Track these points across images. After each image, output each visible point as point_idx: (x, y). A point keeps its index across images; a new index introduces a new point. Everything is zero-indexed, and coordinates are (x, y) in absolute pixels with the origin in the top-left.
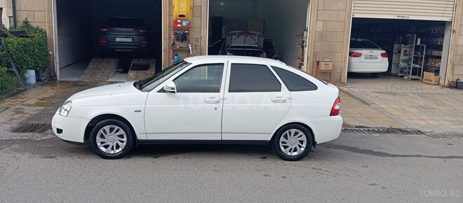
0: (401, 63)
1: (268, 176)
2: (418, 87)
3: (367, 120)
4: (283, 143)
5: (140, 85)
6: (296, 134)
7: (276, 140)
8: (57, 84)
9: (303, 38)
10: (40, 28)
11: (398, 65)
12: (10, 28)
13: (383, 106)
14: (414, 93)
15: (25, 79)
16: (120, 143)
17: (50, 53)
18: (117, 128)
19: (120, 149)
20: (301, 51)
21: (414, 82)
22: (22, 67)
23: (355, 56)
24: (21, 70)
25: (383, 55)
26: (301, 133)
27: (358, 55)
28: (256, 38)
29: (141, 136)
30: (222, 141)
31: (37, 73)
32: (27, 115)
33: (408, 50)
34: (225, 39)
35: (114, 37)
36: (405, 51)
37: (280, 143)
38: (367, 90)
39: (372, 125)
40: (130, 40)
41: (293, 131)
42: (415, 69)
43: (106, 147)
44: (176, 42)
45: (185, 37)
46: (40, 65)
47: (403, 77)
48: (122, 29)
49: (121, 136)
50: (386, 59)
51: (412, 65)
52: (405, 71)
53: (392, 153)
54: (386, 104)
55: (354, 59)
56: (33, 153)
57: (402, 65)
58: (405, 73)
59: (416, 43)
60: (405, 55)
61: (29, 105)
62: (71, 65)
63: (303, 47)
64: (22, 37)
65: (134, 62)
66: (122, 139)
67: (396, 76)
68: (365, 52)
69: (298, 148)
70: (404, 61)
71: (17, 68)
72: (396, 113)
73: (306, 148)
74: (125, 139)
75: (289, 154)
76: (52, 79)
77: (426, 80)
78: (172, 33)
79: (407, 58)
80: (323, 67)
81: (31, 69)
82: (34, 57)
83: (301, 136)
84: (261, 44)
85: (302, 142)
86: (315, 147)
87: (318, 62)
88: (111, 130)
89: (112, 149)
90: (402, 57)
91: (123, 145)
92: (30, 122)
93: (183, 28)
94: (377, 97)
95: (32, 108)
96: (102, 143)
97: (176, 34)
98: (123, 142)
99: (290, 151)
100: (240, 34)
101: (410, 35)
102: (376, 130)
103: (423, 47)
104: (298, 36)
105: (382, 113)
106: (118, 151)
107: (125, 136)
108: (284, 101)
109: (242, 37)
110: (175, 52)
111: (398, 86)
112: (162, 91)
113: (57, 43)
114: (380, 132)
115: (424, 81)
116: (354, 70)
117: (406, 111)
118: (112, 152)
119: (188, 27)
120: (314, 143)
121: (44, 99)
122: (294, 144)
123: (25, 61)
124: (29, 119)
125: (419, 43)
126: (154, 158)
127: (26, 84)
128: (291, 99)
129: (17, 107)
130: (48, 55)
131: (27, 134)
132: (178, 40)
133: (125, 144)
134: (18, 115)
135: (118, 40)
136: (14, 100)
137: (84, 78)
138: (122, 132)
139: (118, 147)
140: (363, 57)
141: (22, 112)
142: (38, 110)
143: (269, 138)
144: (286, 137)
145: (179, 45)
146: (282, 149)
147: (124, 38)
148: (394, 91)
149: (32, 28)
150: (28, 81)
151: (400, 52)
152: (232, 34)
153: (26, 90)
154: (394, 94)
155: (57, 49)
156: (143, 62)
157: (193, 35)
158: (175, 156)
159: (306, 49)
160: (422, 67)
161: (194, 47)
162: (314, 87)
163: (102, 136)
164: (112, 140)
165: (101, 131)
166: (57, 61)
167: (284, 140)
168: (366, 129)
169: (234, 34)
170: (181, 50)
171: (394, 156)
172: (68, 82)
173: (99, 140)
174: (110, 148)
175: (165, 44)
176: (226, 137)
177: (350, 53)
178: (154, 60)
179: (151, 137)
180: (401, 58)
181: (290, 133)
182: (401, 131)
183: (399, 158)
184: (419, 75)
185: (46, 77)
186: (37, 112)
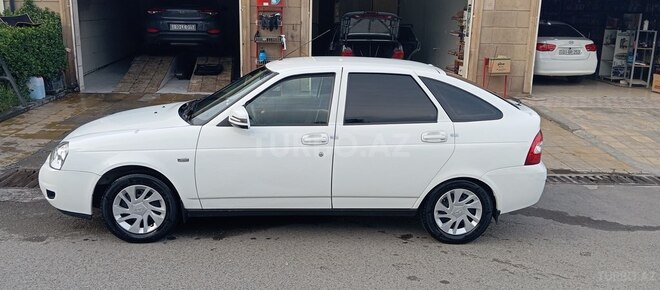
0: (615, 60)
1: (414, 278)
2: (645, 98)
3: (572, 158)
4: (440, 212)
5: (189, 113)
6: (464, 196)
7: (428, 208)
8: (79, 98)
9: (462, 22)
10: (50, 11)
11: (610, 63)
12: (5, 12)
13: (595, 133)
14: (640, 110)
15: (28, 92)
16: (154, 215)
17: (68, 50)
18: (148, 189)
19: (155, 226)
20: (458, 42)
21: (636, 90)
22: (21, 73)
23: (544, 50)
24: (21, 79)
25: (589, 48)
26: (472, 196)
27: (550, 48)
28: (388, 23)
29: (189, 204)
30: (333, 211)
31: (47, 81)
32: (20, 155)
33: (627, 38)
34: (339, 24)
35: (169, 24)
36: (623, 41)
37: (436, 214)
38: (566, 105)
39: (584, 168)
40: (192, 28)
41: (459, 192)
42: (638, 69)
43: (131, 222)
44: (262, 31)
45: (276, 23)
46: (52, 69)
47: (618, 81)
48: (180, 11)
49: (157, 203)
50: (594, 54)
51: (635, 63)
52: (621, 72)
53: (625, 223)
54: (600, 129)
55: (543, 55)
56: (10, 230)
57: (617, 62)
58: (622, 76)
59: (642, 28)
60: (622, 46)
61: (27, 136)
62: (105, 66)
63: (462, 36)
64: (21, 25)
65: (200, 61)
66: (157, 209)
67: (606, 80)
68: (560, 43)
69: (467, 221)
70: (620, 56)
71: (14, 75)
72: (618, 145)
73: (481, 223)
74: (163, 209)
75: (451, 232)
76: (72, 90)
77: (656, 87)
78: (255, 16)
79: (625, 51)
80: (494, 68)
81: (38, 76)
82: (41, 56)
83: (472, 201)
84: (396, 31)
85: (473, 211)
86: (496, 219)
87: (487, 61)
88: (139, 193)
89: (142, 225)
90: (618, 50)
91: (159, 219)
92: (21, 168)
93: (272, 9)
94: (583, 117)
95: (31, 142)
96: (123, 215)
97: (260, 18)
98: (159, 213)
99: (452, 227)
100: (363, 16)
101: (629, 15)
102: (591, 177)
103: (652, 35)
104: (454, 18)
105: (596, 145)
106: (151, 229)
107: (163, 204)
108: (443, 140)
109: (366, 21)
110: (261, 46)
111: (615, 98)
112: (226, 123)
113: (78, 34)
114: (597, 181)
115: (654, 89)
116: (543, 72)
117: (635, 142)
118: (141, 231)
119: (280, 8)
120: (496, 213)
121: (53, 125)
122: (460, 214)
123: (25, 64)
124: (21, 161)
125: (646, 28)
126: (216, 238)
127: (29, 100)
128: (455, 135)
129: (7, 139)
130: (65, 53)
131: (10, 190)
132: (264, 27)
133: (163, 217)
134: (6, 155)
135: (174, 27)
136: (6, 128)
137: (123, 88)
138: (156, 196)
139: (151, 222)
140: (557, 50)
141: (12, 150)
142: (40, 145)
143: (415, 204)
144: (445, 202)
145: (266, 35)
146: (439, 223)
147: (182, 24)
148: (609, 106)
149: (38, 11)
150: (33, 95)
151: (613, 42)
152: (350, 17)
153: (28, 109)
154: (609, 112)
155: (79, 42)
156: (212, 62)
157: (288, 20)
158: (253, 235)
159: (467, 40)
160: (650, 67)
161: (290, 39)
162: (496, 114)
163: (123, 204)
164: (140, 210)
165: (120, 195)
166: (79, 62)
167: (443, 208)
168: (574, 176)
169: (354, 17)
170: (270, 43)
171: (629, 228)
172: (97, 95)
173: (117, 210)
174: (137, 223)
175: (244, 34)
176: (339, 204)
177: (538, 45)
178: (230, 59)
179: (208, 205)
180: (616, 53)
181: (452, 195)
182: (632, 178)
183: (639, 232)
184: (645, 79)
185: (62, 87)
186: (36, 149)
